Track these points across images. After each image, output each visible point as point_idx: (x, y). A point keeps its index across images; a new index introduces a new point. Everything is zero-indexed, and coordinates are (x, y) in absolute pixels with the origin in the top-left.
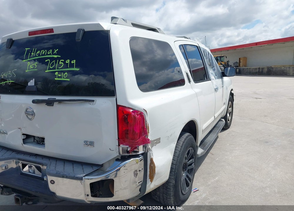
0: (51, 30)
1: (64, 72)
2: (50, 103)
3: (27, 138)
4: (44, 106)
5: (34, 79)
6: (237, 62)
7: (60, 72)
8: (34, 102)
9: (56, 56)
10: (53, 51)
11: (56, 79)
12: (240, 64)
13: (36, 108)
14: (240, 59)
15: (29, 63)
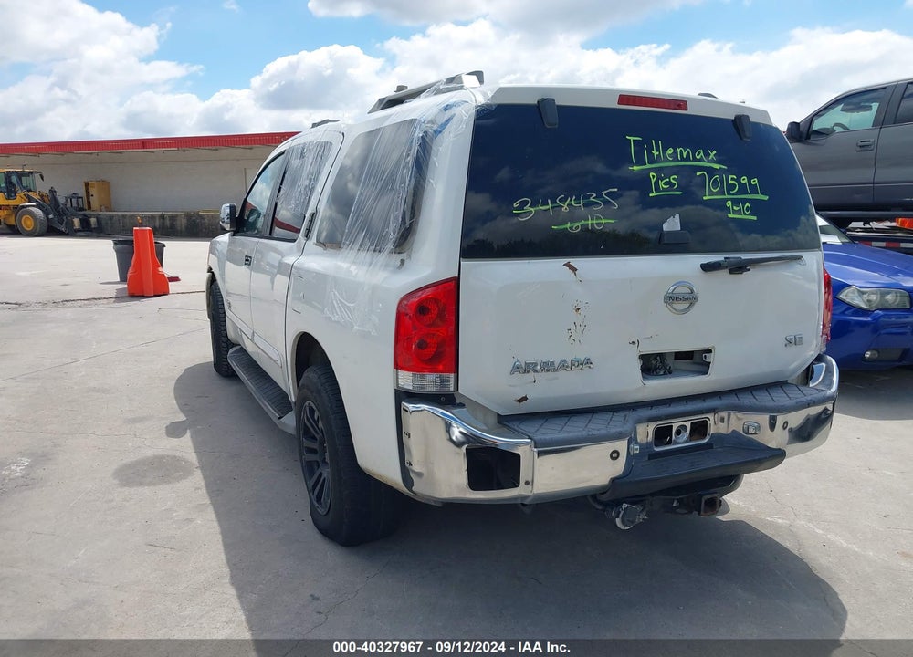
0: (681, 104)
1: (744, 201)
2: (738, 268)
4: (724, 274)
5: (677, 216)
7: (735, 202)
9: (717, 166)
10: (707, 155)
11: (729, 215)
13: (702, 283)
15: (653, 177)
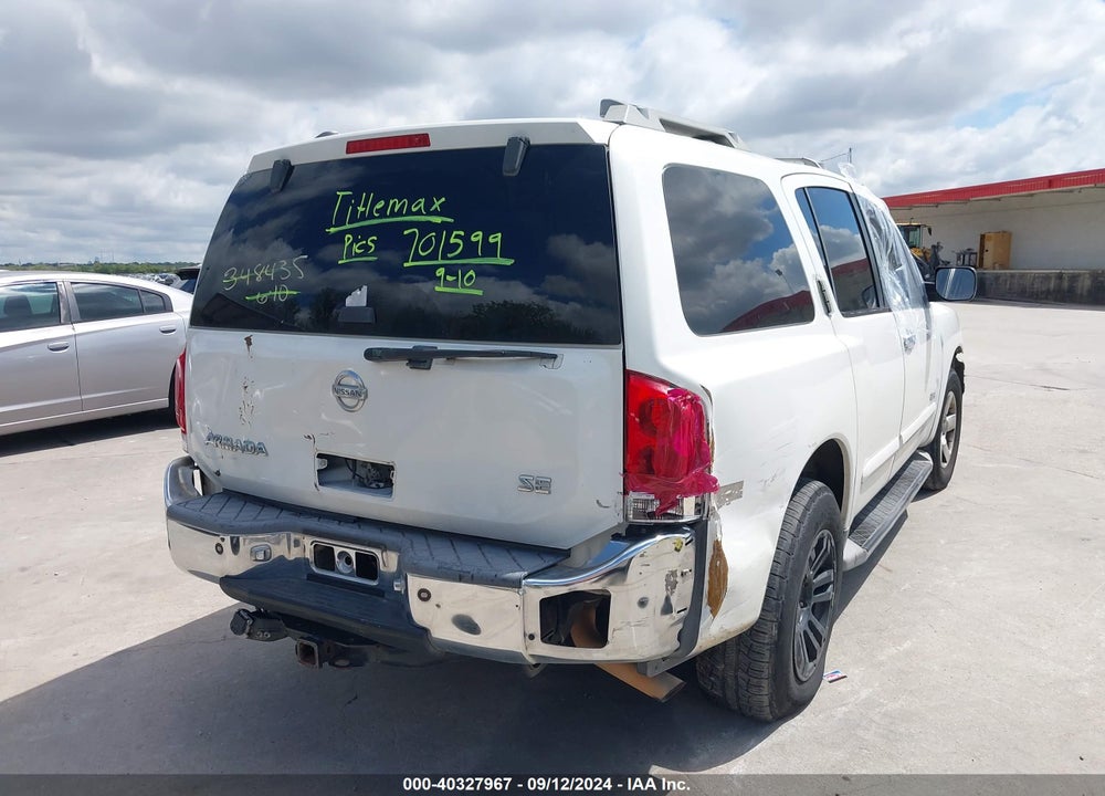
0: (422, 139)
1: (466, 268)
2: (419, 360)
3: (333, 468)
4: (400, 369)
5: (365, 288)
6: (970, 252)
7: (450, 270)
8: (370, 354)
9: (438, 220)
10: (429, 204)
11: (437, 289)
12: (982, 259)
13: (372, 374)
14: (983, 237)
15: (349, 239)
